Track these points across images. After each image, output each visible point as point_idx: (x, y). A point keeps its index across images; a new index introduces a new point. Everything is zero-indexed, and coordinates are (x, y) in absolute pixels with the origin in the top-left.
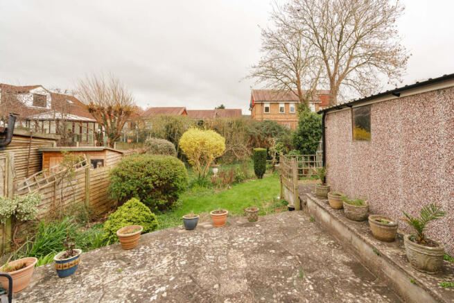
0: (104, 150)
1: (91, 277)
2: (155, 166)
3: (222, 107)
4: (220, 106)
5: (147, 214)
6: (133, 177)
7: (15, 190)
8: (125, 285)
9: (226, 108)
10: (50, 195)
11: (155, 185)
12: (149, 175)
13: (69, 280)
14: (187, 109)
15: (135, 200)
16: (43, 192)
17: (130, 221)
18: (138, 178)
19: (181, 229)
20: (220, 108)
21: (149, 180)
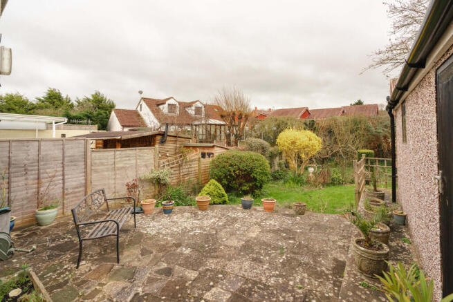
0: (213, 147)
1: (175, 217)
2: (236, 159)
3: (360, 103)
4: (357, 101)
5: (219, 191)
6: (221, 166)
7: (159, 166)
8: (186, 225)
9: (365, 104)
10: (177, 172)
11: (235, 174)
12: (232, 165)
13: (166, 215)
14: (310, 109)
15: (213, 181)
16: (173, 169)
17: (208, 194)
18: (224, 167)
19: (239, 207)
20: (357, 104)
21: (232, 169)
